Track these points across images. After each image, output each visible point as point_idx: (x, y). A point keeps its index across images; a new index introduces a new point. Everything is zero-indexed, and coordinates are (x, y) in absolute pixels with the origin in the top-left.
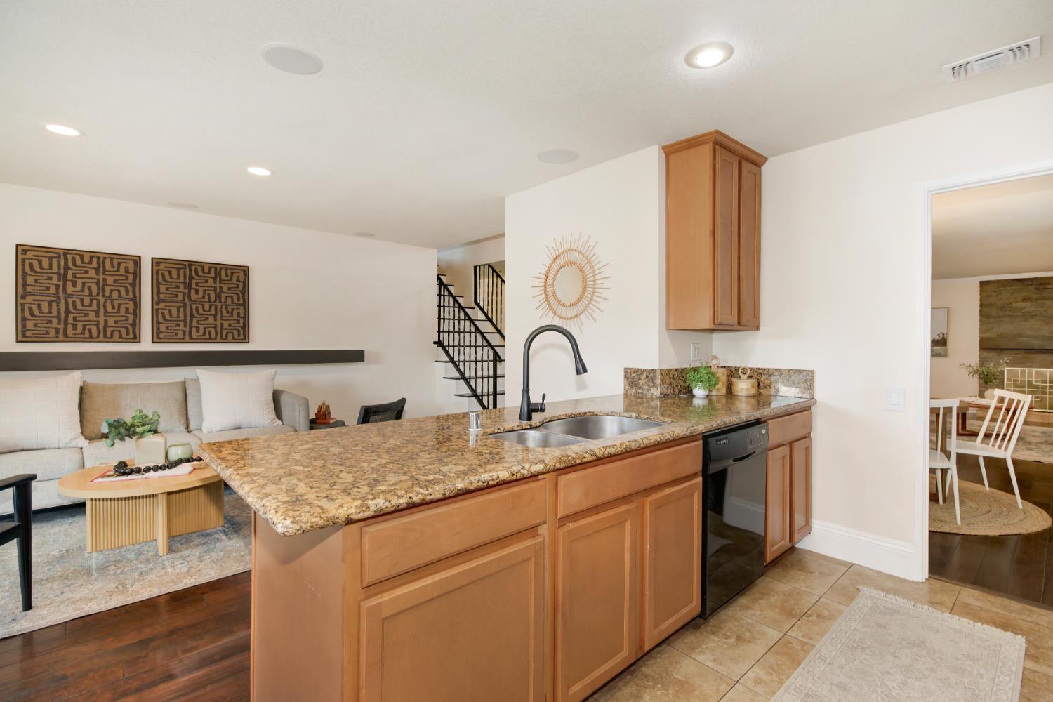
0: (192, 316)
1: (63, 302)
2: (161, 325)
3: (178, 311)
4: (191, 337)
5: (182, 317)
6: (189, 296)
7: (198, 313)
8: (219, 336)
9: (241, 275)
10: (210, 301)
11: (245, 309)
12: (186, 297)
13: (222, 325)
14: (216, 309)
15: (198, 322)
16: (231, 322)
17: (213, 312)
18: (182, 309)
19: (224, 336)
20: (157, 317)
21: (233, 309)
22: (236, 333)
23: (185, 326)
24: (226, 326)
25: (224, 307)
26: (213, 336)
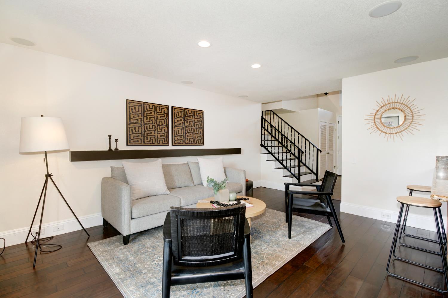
1: (143, 126)
26: (192, 143)
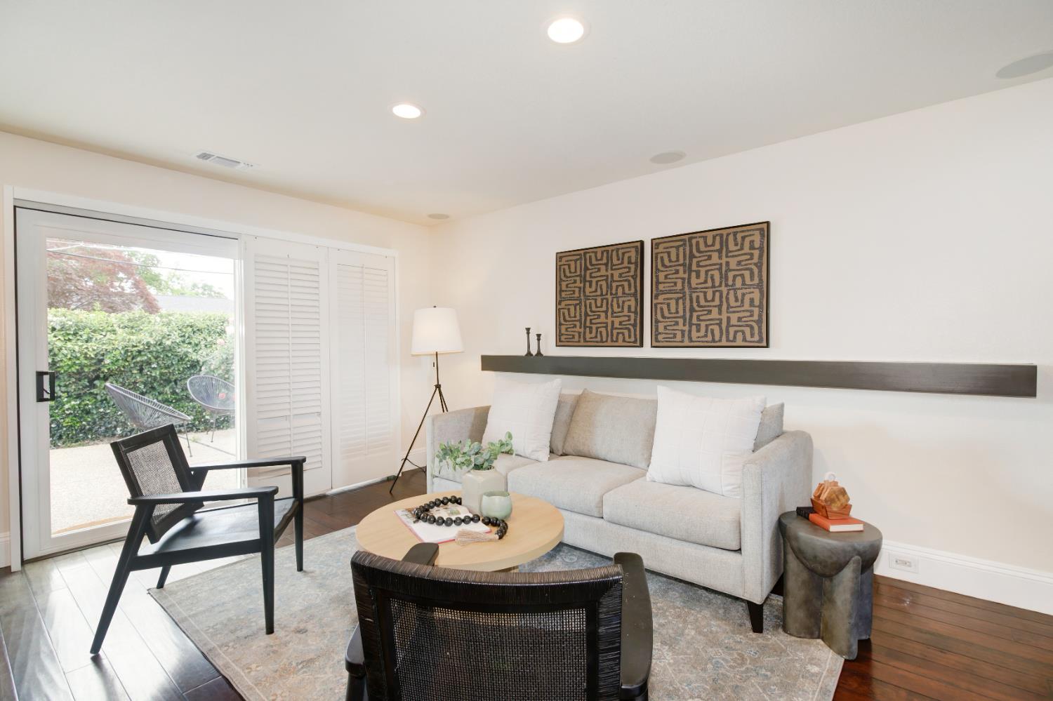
0: (692, 310)
2: (659, 324)
3: (677, 303)
4: (690, 339)
5: (681, 313)
6: (689, 283)
7: (699, 306)
8: (724, 336)
9: (757, 238)
10: (713, 286)
11: (761, 292)
12: (686, 284)
13: (729, 318)
14: (721, 297)
15: (698, 317)
16: (741, 315)
17: (717, 302)
18: (681, 301)
19: (731, 337)
20: (656, 314)
21: (743, 295)
22: (747, 330)
23: (684, 325)
24: (734, 321)
25: (732, 292)
